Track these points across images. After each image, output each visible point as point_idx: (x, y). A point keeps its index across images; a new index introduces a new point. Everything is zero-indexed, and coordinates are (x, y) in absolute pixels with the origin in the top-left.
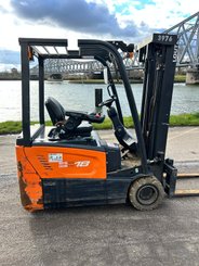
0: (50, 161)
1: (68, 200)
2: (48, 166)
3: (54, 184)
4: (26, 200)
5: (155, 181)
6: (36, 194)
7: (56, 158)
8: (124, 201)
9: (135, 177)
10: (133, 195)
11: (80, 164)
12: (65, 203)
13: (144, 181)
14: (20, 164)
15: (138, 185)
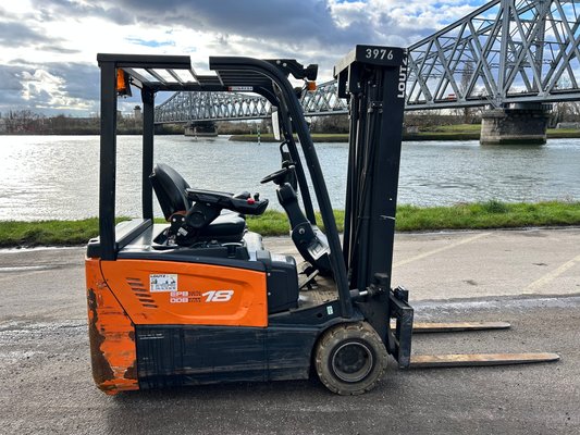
0: (153, 289)
1: (189, 370)
2: (148, 299)
3: (160, 336)
4: (101, 369)
5: (367, 332)
6: (123, 356)
7: (164, 283)
8: (304, 375)
9: (326, 324)
10: (322, 360)
11: (213, 296)
12: (184, 377)
13: (345, 333)
14: (92, 296)
15: (333, 339)
